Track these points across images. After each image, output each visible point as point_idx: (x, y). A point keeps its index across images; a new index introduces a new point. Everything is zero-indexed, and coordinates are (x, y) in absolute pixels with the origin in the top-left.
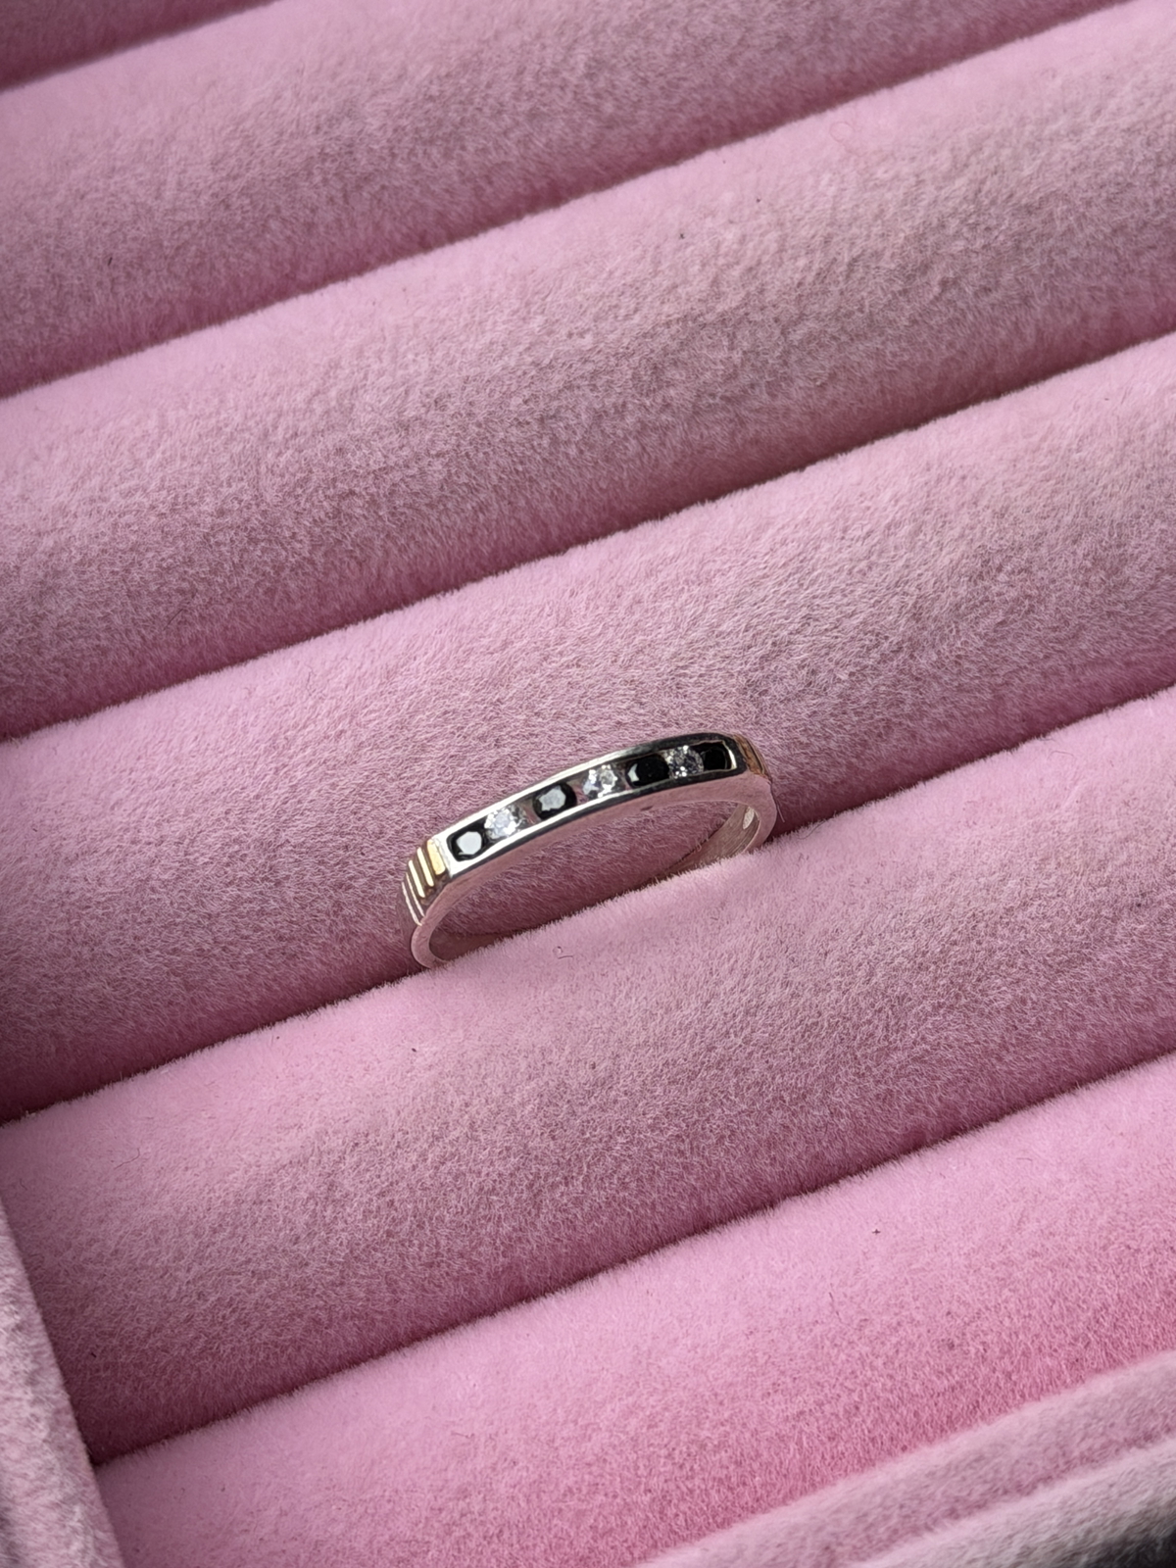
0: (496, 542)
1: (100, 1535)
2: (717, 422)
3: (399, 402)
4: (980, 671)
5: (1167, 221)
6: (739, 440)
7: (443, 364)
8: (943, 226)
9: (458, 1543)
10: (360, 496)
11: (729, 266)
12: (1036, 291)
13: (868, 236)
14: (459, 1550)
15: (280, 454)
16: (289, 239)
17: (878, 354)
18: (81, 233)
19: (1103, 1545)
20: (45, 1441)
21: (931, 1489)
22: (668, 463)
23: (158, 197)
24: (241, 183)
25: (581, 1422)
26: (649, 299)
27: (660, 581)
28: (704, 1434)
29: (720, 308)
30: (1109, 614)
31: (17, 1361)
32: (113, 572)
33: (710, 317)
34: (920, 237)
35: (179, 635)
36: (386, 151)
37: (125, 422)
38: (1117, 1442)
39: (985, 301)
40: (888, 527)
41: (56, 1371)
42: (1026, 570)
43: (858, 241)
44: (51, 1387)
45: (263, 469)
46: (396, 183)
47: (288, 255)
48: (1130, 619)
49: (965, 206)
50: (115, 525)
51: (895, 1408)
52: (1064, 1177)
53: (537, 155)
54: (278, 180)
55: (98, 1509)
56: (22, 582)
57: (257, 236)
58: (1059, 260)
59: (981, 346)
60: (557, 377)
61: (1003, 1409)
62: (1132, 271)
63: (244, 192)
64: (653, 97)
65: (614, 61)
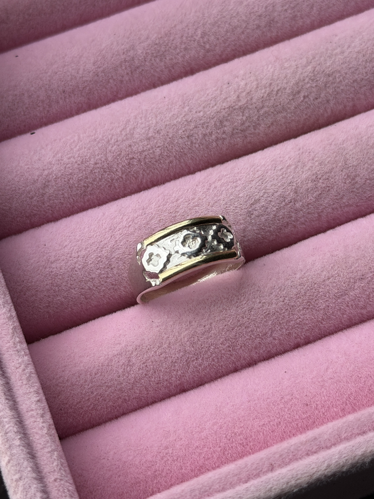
0: (175, 172)
1: (62, 461)
2: (239, 137)
3: (147, 132)
4: (314, 208)
5: (369, 78)
6: (245, 142)
7: (160, 121)
8: (304, 80)
9: (165, 462)
10: (136, 159)
11: (242, 92)
12: (331, 98)
13: (282, 83)
14: (166, 464)
15: (112, 147)
16: (115, 85)
17: (285, 117)
18: (56, 84)
19: (351, 463)
20: (46, 434)
21: (302, 447)
22: (225, 149)
23: (78, 73)
24: (102, 69)
25: (200, 427)
26: (219, 102)
27: (222, 182)
28: (236, 430)
29: (240, 104)
30: (352, 192)
31: (38, 410)
32: (65, 181)
33: (237, 107)
34: (297, 83)
35: (84, 199)
36: (143, 59)
37: (68, 138)
38: (355, 434)
39: (316, 102)
40: (288, 166)
41: (49, 413)
42: (328, 179)
43: (280, 85)
44: (48, 418)
45: (108, 151)
46: (146, 69)
47: (115, 90)
48: (358, 193)
49: (310, 74)
50: (65, 167)
51: (291, 423)
52: (340, 356)
53: (187, 60)
54: (112, 68)
55: (62, 453)
56: (39, 184)
57: (106, 84)
58: (338, 90)
59: (315, 115)
60: (192, 124)
61: (322, 423)
62: (359, 93)
63: (103, 71)
64: (220, 43)
65: (209, 33)
